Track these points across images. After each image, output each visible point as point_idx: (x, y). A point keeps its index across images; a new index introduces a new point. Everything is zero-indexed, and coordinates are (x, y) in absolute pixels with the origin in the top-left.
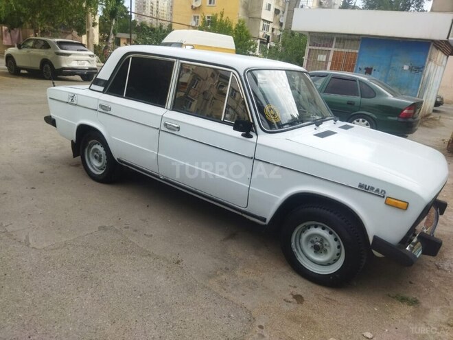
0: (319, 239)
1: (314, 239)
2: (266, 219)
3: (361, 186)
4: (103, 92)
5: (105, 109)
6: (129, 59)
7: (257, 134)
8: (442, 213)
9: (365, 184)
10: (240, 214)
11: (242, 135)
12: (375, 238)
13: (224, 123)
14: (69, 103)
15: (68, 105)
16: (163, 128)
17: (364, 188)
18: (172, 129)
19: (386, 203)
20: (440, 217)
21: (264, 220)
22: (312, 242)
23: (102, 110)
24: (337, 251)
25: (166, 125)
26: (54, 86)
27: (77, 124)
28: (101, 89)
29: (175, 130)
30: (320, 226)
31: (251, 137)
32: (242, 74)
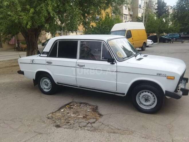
0: (147, 96)
1: (144, 97)
2: (125, 94)
3: (157, 74)
4: (47, 57)
5: (49, 63)
6: (57, 42)
7: (116, 63)
8: (187, 82)
9: (159, 73)
10: (114, 94)
11: (111, 64)
12: (166, 91)
13: (102, 60)
14: (31, 64)
15: (30, 64)
16: (77, 66)
17: (159, 75)
18: (81, 66)
19: (167, 78)
20: (187, 84)
21: (124, 94)
22: (144, 98)
23: (48, 64)
24: (154, 100)
25: (78, 65)
26: (21, 58)
27: (36, 71)
28: (46, 55)
29: (83, 67)
30: (147, 91)
31: (114, 64)
32: (106, 42)
